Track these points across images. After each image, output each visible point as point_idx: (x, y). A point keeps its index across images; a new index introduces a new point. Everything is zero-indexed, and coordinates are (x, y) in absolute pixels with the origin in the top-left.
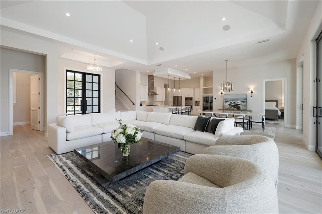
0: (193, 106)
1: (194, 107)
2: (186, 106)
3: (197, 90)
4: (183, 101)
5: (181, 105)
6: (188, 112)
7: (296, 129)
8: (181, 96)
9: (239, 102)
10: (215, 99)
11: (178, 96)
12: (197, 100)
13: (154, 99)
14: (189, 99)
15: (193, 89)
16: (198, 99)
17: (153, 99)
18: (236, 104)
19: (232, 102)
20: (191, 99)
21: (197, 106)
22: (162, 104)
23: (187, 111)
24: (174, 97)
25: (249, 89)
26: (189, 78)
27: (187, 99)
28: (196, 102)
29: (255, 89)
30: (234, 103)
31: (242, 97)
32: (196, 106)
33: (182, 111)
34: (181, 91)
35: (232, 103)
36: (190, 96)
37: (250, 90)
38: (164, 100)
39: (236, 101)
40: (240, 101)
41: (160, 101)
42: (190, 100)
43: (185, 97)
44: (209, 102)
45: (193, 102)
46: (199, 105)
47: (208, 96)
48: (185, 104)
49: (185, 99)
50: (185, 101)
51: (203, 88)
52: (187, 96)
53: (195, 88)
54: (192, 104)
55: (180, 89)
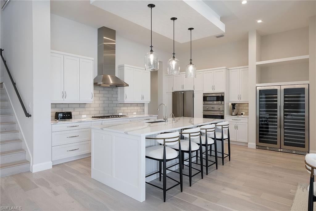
0: (226, 115)
3: (237, 73)
4: (198, 105)
6: (222, 140)
8: (192, 89)
11: (185, 89)
12: (236, 100)
13: (119, 99)
14: (215, 99)
15: (224, 70)
16: (239, 98)
17: (117, 98)
20: (220, 98)
21: (239, 117)
22: (144, 111)
23: (219, 136)
24: (175, 95)
27: (208, 99)
28: (234, 105)
32: (235, 117)
36: (219, 90)
38: (147, 99)
41: (137, 104)
42: (218, 100)
43: (203, 94)
44: (280, 106)
45: (225, 106)
46: (242, 114)
47: (276, 88)
48: (203, 110)
49: (203, 97)
50: (204, 102)
51: (257, 65)
52: (209, 90)
53: (229, 69)
54: (223, 111)
55: (191, 63)
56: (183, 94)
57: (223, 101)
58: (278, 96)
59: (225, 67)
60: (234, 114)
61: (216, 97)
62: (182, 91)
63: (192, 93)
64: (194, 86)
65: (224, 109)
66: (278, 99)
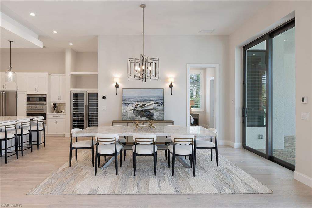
0: (47, 114)
1: (49, 116)
2: (28, 115)
3: (57, 79)
4: (22, 105)
5: (14, 113)
6: (37, 131)
7: (235, 147)
8: (15, 89)
9: (151, 106)
10: (104, 98)
11: (7, 89)
12: (57, 101)
14: (38, 99)
15: (46, 75)
16: (59, 99)
18: (145, 109)
19: (138, 105)
20: (43, 99)
21: (59, 114)
23: (34, 128)
25: (166, 80)
26: (39, 44)
27: (31, 99)
28: (55, 105)
29: (177, 80)
30: (142, 106)
31: (156, 95)
32: (56, 115)
33: (19, 132)
34: (14, 78)
35: (138, 107)
36: (41, 92)
37: (168, 82)
39: (144, 103)
40: (153, 102)
42: (40, 100)
43: (27, 94)
44: (86, 105)
45: (47, 105)
46: (61, 112)
47: (83, 92)
48: (27, 110)
49: (27, 97)
50: (28, 102)
51: (71, 75)
52: (32, 92)
53: (52, 74)
54: (46, 110)
55: (10, 70)
56: (5, 93)
57: (46, 101)
58: (85, 98)
59: (47, 73)
60: (55, 112)
61: (39, 98)
62: (4, 91)
63: (15, 93)
64: (17, 87)
65: (46, 109)
66: (85, 100)
